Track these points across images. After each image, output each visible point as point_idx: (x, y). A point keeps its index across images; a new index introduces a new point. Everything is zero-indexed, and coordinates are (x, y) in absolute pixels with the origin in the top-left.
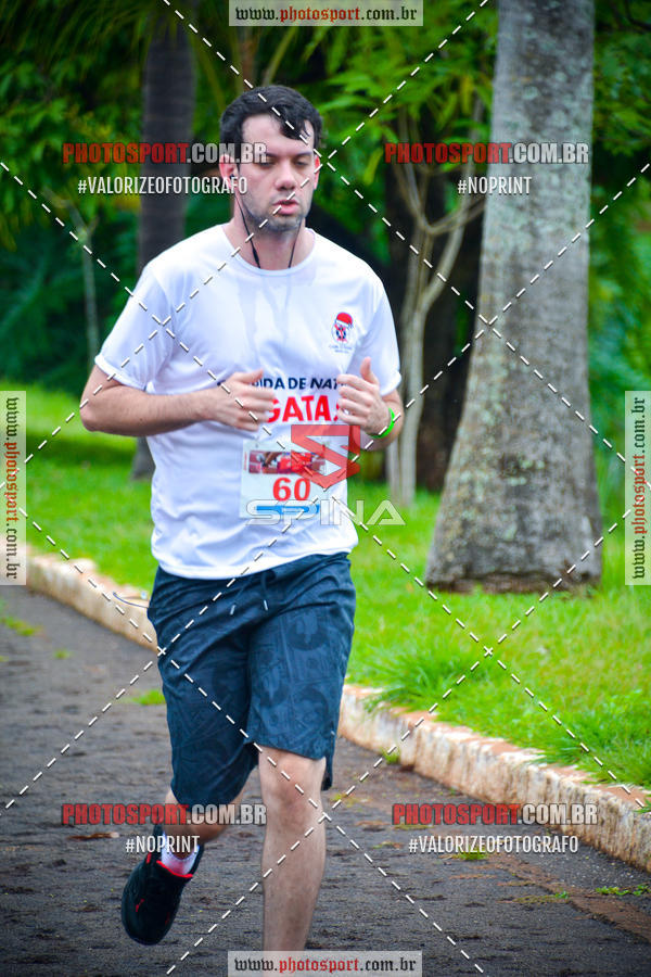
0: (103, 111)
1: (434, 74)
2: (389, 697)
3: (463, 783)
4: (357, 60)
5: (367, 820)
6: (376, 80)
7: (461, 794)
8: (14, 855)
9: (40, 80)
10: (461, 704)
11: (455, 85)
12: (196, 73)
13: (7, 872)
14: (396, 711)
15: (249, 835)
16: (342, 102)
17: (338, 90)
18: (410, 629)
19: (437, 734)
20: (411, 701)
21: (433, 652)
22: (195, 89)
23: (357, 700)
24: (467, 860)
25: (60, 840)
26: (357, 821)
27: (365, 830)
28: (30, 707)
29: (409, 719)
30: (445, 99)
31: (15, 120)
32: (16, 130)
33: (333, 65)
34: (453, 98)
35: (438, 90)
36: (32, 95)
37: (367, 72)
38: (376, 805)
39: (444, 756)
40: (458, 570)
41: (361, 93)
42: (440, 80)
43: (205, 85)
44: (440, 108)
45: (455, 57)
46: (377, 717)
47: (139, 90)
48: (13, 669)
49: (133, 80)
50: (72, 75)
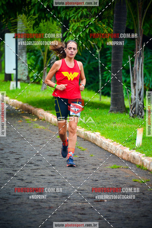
0: (104, 20)
8: (81, 205)
9: (88, 13)
13: (79, 209)
15: (139, 202)
22: (127, 15)
25: (92, 202)
28: (84, 168)
31: (82, 23)
32: (82, 26)
36: (87, 17)
43: (130, 14)
47: (113, 15)
48: (80, 159)
49: (112, 13)
50: (96, 12)
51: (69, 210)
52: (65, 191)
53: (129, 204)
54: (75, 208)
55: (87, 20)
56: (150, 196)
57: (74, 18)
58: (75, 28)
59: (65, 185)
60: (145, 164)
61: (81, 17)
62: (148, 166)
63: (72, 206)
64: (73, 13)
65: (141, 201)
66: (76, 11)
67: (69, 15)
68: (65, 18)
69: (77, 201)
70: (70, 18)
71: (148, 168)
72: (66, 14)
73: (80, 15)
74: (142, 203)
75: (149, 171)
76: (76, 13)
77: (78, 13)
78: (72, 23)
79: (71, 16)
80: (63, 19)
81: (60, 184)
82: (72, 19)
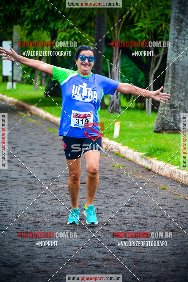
0: (86, 31)
1: (157, 23)
2: (146, 155)
3: (162, 173)
4: (141, 20)
5: (141, 180)
6: (144, 24)
7: (161, 175)
10: (161, 157)
11: (161, 25)
12: (106, 23)
13: (66, 190)
14: (147, 158)
15: (117, 183)
16: (137, 29)
17: (137, 26)
18: (151, 141)
19: (156, 163)
20: (151, 156)
21: (155, 146)
22: (106, 26)
23: (139, 155)
24: (163, 189)
26: (139, 181)
27: (141, 183)
29: (150, 160)
30: (159, 28)
31: (68, 33)
32: (68, 35)
33: (135, 21)
34: (161, 28)
35: (157, 26)
36: (72, 27)
37: (143, 22)
38: (143, 177)
39: (158, 167)
40: (161, 128)
41: (141, 27)
42: (158, 24)
43: (108, 25)
44: (158, 30)
45: (161, 19)
46: (143, 159)
47: (94, 26)
49: (93, 24)
50: (80, 23)
51: (58, 191)
52: (55, 175)
53: (108, 185)
54: (63, 189)
55: (73, 30)
56: (126, 178)
57: (61, 29)
58: (62, 37)
59: (54, 170)
60: (121, 152)
61: (68, 27)
62: (124, 154)
63: (60, 187)
64: (61, 24)
65: (118, 183)
66: (63, 23)
67: (57, 26)
68: (54, 28)
69: (65, 183)
70: (58, 29)
71: (124, 156)
72: (55, 25)
73: (66, 26)
74: (119, 184)
75: (125, 158)
76: (63, 24)
77: (65, 24)
78: (60, 32)
79: (59, 27)
80: (52, 29)
81: (50, 169)
82: (60, 29)
